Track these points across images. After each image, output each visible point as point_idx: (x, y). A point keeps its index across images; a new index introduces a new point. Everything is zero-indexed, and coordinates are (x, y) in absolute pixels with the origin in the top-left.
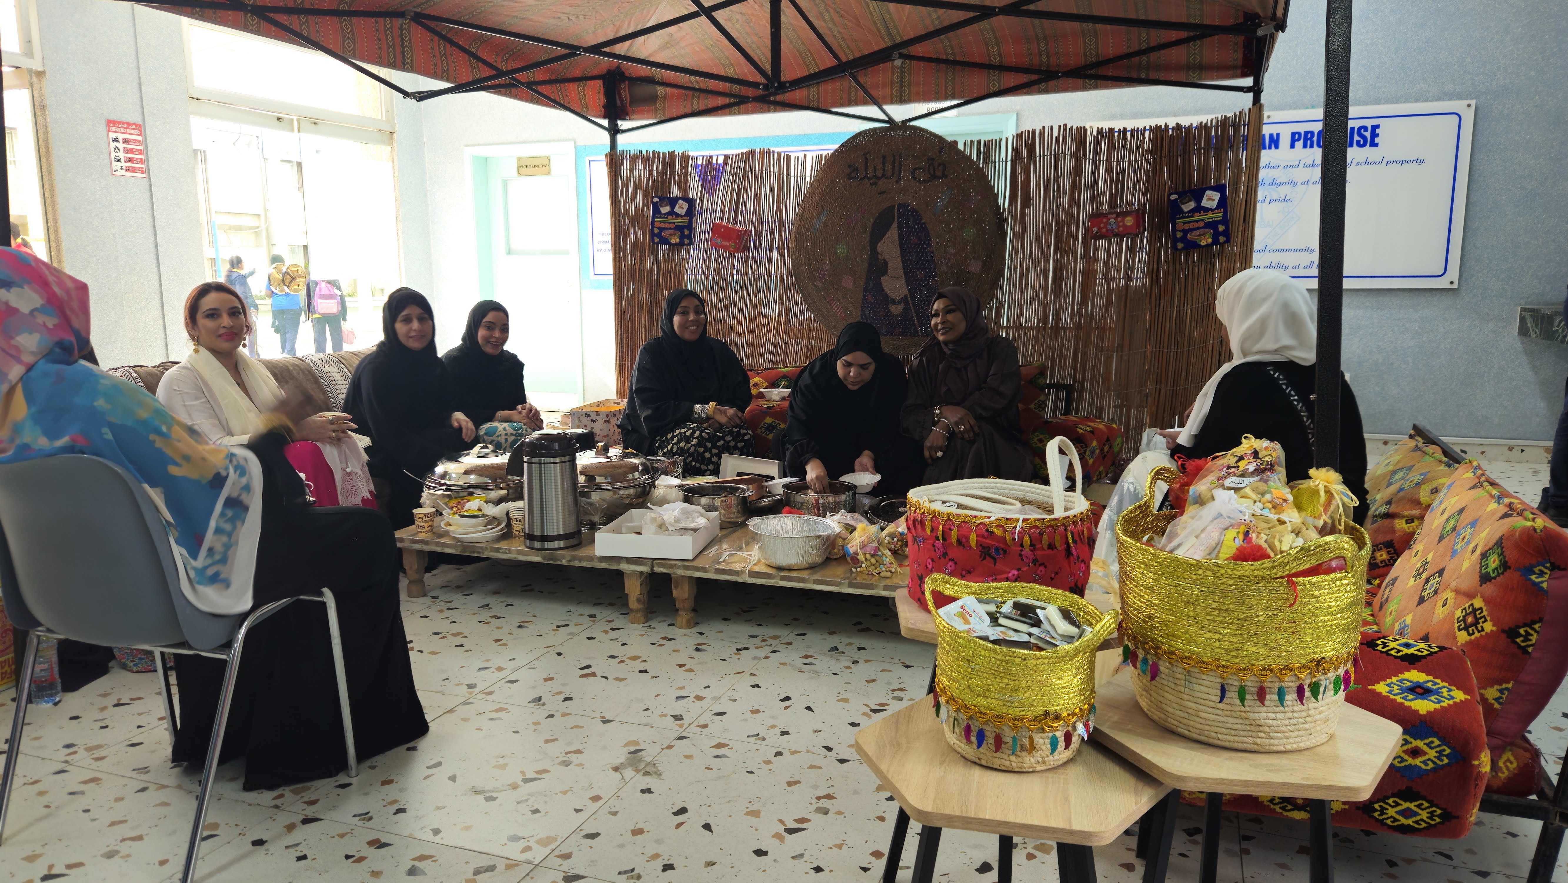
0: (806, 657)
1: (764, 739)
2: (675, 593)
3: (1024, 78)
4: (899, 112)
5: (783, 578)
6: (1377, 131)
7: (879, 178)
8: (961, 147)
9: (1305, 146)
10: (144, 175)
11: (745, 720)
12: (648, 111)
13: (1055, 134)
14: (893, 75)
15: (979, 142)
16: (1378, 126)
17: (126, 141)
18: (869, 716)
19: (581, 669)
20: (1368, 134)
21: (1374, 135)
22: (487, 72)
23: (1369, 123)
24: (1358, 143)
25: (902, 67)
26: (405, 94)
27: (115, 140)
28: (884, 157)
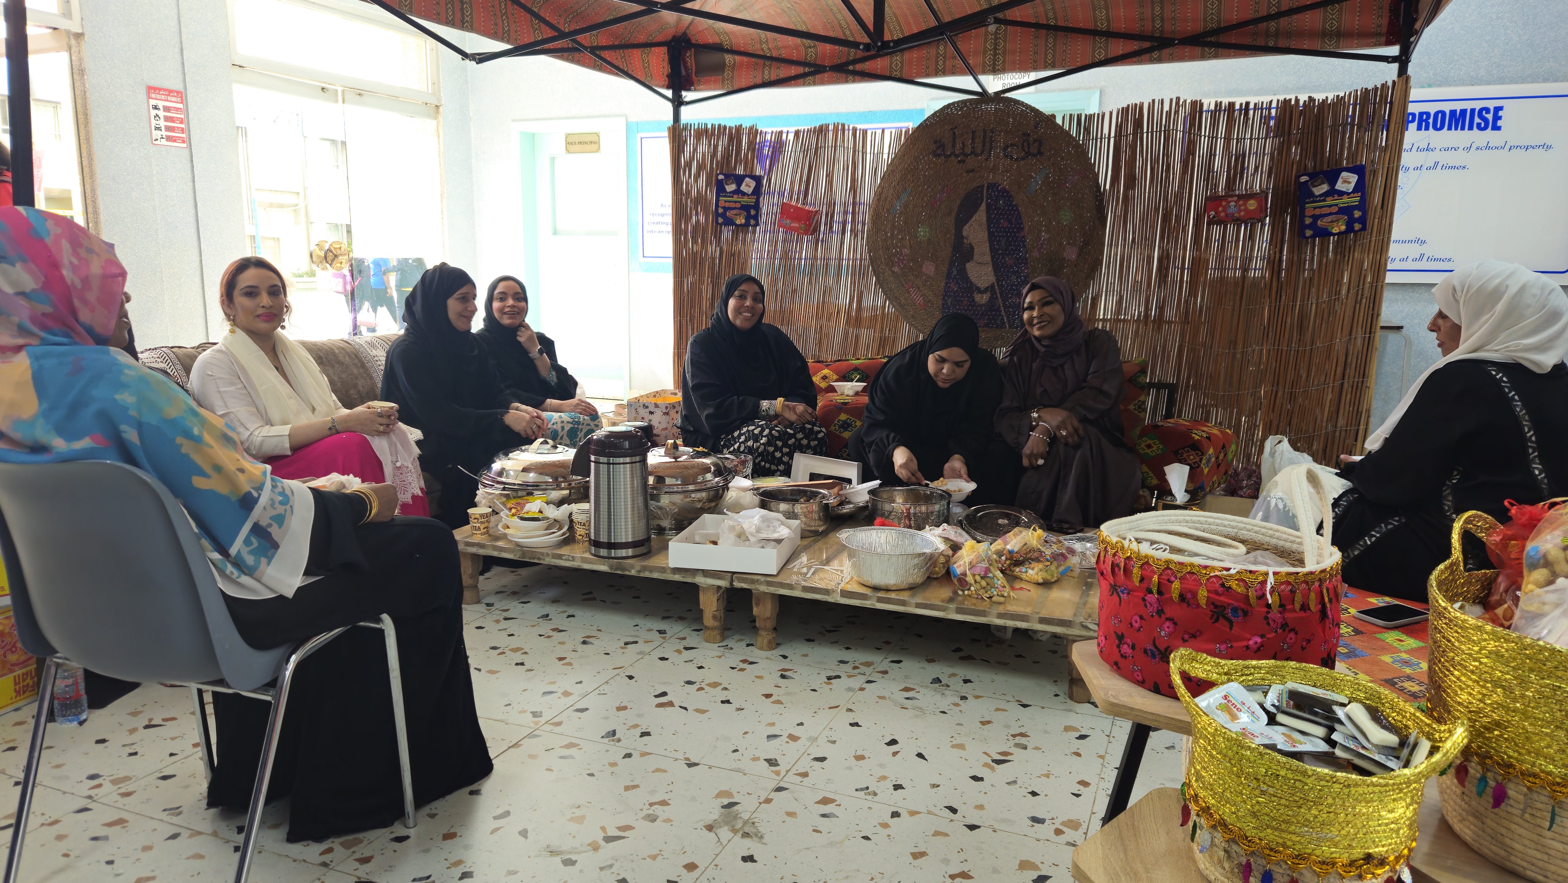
0: (907, 689)
1: (875, 794)
2: (756, 611)
3: (1135, 46)
4: (993, 84)
5: (880, 600)
6: (1500, 113)
7: (966, 155)
8: (1059, 121)
9: (1419, 128)
10: (185, 145)
11: (850, 768)
12: (715, 81)
13: (1166, 108)
14: (986, 41)
15: (1079, 116)
16: (1501, 108)
17: (167, 109)
18: (993, 769)
19: (656, 696)
20: (1490, 117)
21: (1497, 118)
22: (550, 33)
23: (1491, 105)
24: (1479, 125)
25: (996, 33)
26: (464, 55)
27: (156, 108)
28: (974, 132)
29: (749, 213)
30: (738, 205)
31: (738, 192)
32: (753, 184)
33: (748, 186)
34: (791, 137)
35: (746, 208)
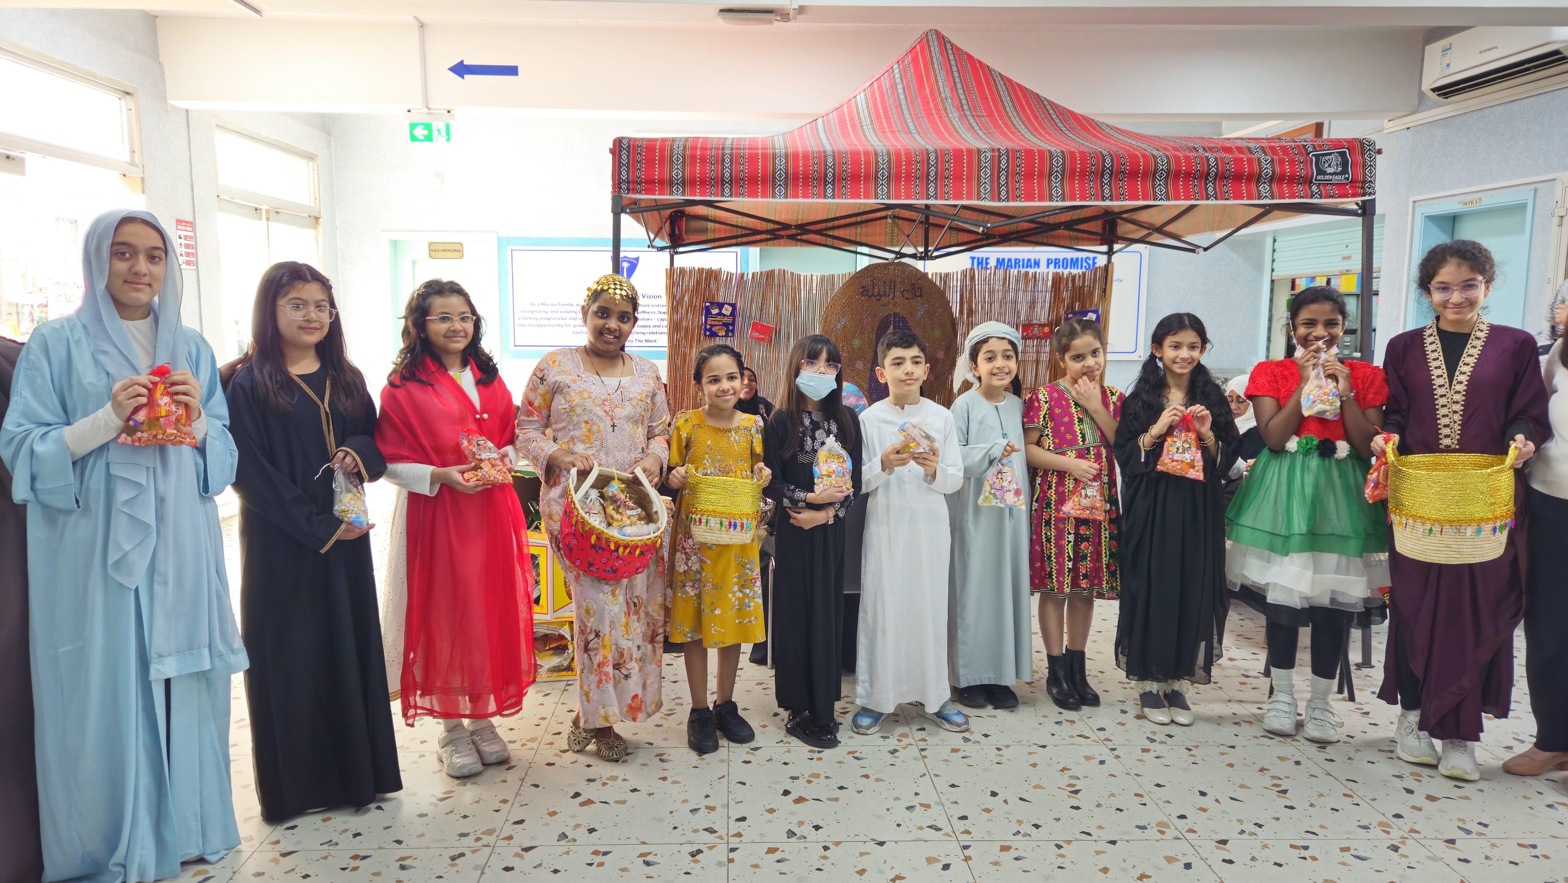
7: (881, 296)
10: (194, 268)
17: (186, 237)
28: (885, 282)
29: (728, 328)
30: (721, 323)
31: (720, 314)
32: (730, 309)
33: (726, 310)
34: (750, 277)
35: (726, 325)
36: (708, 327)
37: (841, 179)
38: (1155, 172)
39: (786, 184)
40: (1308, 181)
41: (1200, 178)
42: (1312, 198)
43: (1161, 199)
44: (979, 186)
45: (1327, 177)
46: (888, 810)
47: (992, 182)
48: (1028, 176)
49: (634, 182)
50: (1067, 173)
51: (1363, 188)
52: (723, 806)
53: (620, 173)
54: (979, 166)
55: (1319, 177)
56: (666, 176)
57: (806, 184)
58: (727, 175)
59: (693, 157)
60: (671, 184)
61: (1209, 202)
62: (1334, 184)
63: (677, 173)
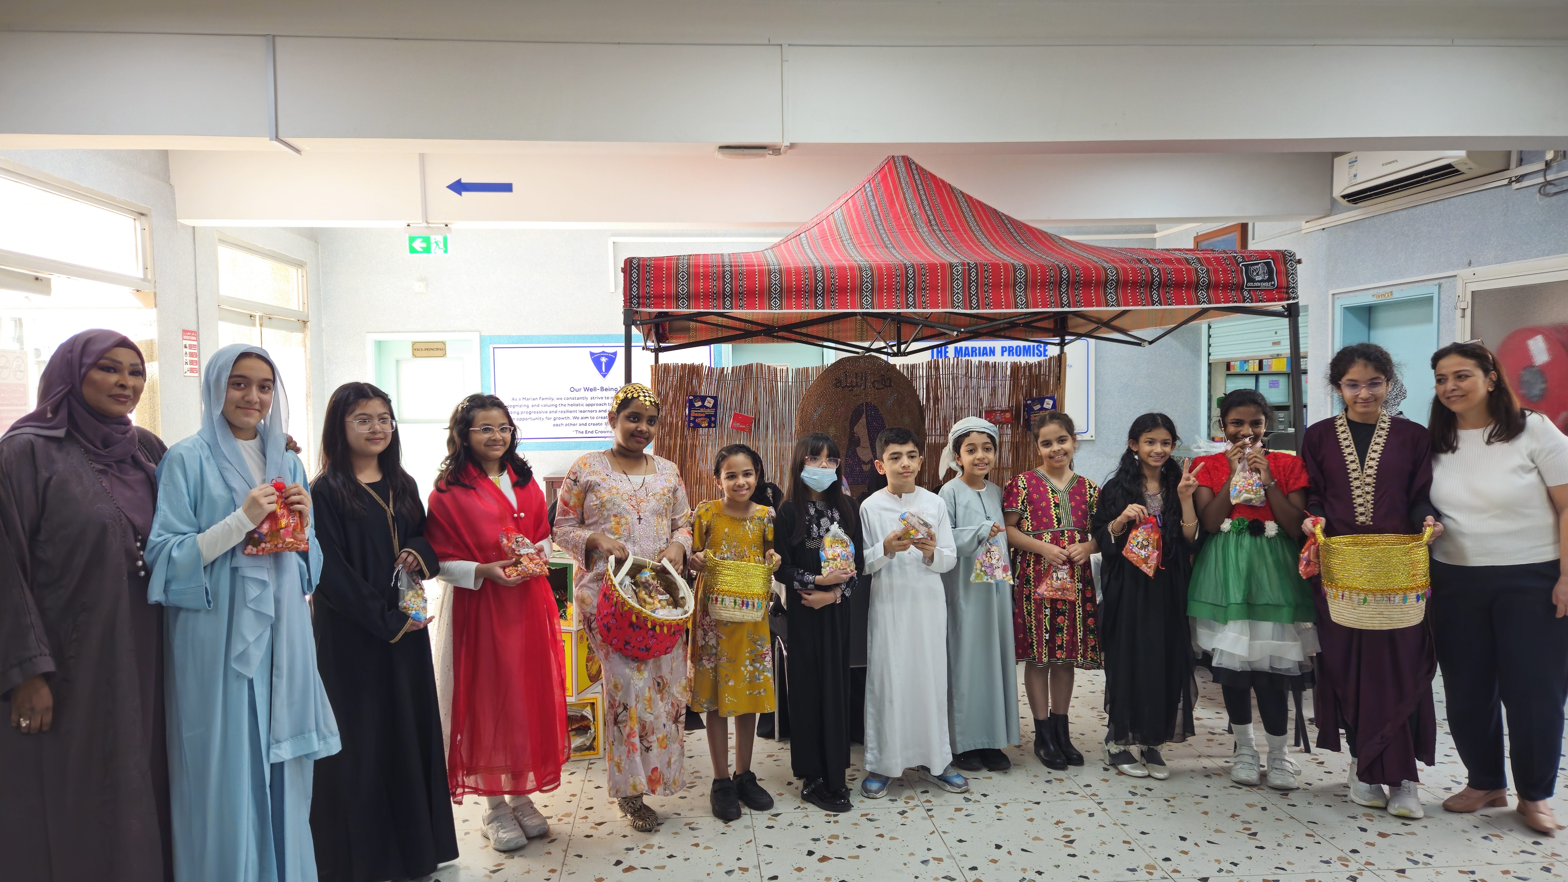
7: (854, 387)
17: (191, 346)
27: (185, 346)
28: (856, 374)
29: (710, 419)
30: (704, 415)
31: (703, 406)
32: (712, 401)
33: (709, 403)
34: (730, 371)
35: (708, 416)
36: (692, 419)
37: (830, 292)
38: (1106, 282)
39: (781, 297)
40: (1240, 288)
41: (1146, 286)
42: (1244, 302)
43: (1113, 305)
44: (952, 296)
45: (1256, 284)
46: (905, 864)
47: (964, 292)
48: (996, 286)
49: (644, 297)
50: (1029, 283)
51: (1287, 293)
52: (755, 867)
53: (631, 289)
54: (952, 279)
55: (1249, 284)
56: (673, 291)
57: (798, 297)
58: (728, 289)
59: (697, 274)
60: (677, 298)
61: (1155, 307)
62: (1262, 290)
63: (683, 289)
